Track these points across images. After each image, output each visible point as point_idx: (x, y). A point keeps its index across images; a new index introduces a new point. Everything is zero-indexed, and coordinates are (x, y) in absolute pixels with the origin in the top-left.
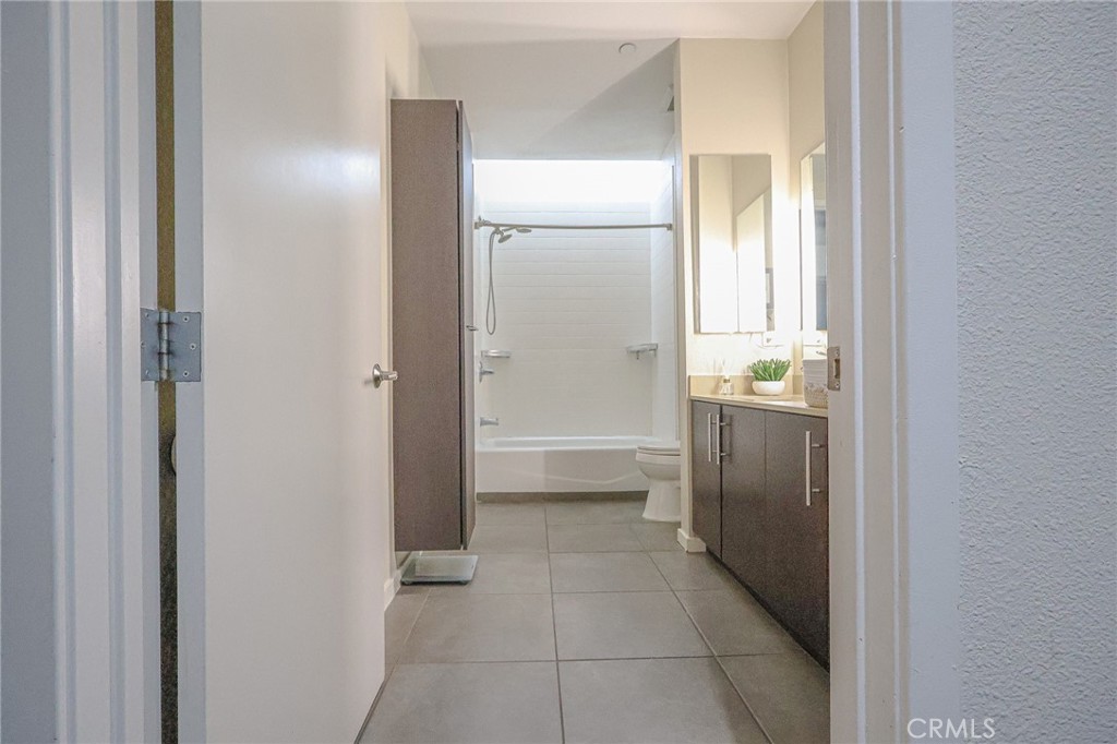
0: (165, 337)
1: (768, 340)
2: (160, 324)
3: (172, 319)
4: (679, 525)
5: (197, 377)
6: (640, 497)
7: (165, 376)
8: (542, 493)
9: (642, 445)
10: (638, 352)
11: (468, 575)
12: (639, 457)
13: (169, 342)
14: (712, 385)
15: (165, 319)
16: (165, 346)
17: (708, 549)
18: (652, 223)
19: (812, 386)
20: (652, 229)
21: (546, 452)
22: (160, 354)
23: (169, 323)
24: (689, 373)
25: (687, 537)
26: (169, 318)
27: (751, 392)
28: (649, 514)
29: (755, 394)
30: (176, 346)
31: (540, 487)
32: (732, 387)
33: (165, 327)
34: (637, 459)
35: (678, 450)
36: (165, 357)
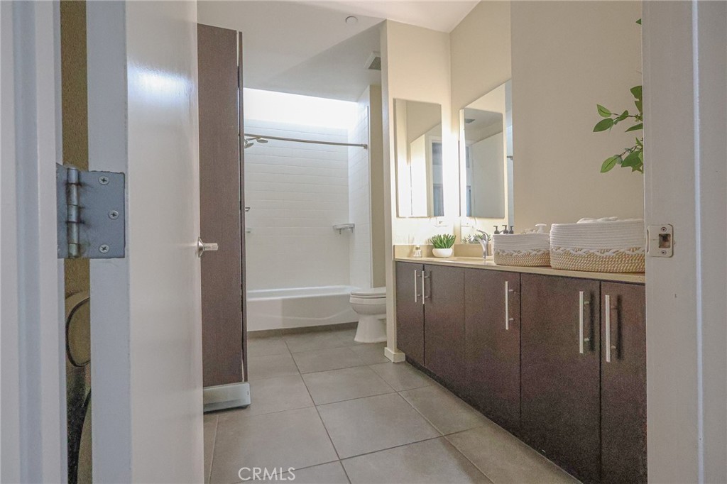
0: (74, 201)
1: (440, 223)
2: (68, 184)
3: (83, 180)
4: (385, 344)
5: (120, 252)
6: (352, 327)
7: (74, 252)
8: (280, 329)
9: (353, 292)
10: (340, 229)
11: (247, 401)
12: (352, 300)
13: (79, 209)
14: (408, 251)
15: (74, 178)
16: (74, 213)
17: (407, 358)
18: (349, 143)
19: (504, 252)
20: (349, 147)
21: (284, 301)
22: (68, 223)
23: (79, 184)
24: (394, 243)
25: (394, 353)
26: (79, 176)
27: (432, 255)
28: (359, 338)
29: (433, 256)
30: (86, 215)
31: (279, 326)
32: (421, 252)
33: (74, 190)
34: (351, 302)
35: (385, 294)
36: (75, 228)
